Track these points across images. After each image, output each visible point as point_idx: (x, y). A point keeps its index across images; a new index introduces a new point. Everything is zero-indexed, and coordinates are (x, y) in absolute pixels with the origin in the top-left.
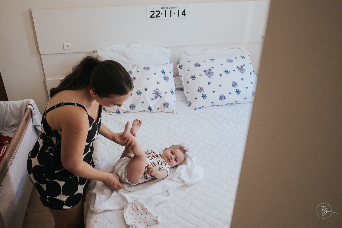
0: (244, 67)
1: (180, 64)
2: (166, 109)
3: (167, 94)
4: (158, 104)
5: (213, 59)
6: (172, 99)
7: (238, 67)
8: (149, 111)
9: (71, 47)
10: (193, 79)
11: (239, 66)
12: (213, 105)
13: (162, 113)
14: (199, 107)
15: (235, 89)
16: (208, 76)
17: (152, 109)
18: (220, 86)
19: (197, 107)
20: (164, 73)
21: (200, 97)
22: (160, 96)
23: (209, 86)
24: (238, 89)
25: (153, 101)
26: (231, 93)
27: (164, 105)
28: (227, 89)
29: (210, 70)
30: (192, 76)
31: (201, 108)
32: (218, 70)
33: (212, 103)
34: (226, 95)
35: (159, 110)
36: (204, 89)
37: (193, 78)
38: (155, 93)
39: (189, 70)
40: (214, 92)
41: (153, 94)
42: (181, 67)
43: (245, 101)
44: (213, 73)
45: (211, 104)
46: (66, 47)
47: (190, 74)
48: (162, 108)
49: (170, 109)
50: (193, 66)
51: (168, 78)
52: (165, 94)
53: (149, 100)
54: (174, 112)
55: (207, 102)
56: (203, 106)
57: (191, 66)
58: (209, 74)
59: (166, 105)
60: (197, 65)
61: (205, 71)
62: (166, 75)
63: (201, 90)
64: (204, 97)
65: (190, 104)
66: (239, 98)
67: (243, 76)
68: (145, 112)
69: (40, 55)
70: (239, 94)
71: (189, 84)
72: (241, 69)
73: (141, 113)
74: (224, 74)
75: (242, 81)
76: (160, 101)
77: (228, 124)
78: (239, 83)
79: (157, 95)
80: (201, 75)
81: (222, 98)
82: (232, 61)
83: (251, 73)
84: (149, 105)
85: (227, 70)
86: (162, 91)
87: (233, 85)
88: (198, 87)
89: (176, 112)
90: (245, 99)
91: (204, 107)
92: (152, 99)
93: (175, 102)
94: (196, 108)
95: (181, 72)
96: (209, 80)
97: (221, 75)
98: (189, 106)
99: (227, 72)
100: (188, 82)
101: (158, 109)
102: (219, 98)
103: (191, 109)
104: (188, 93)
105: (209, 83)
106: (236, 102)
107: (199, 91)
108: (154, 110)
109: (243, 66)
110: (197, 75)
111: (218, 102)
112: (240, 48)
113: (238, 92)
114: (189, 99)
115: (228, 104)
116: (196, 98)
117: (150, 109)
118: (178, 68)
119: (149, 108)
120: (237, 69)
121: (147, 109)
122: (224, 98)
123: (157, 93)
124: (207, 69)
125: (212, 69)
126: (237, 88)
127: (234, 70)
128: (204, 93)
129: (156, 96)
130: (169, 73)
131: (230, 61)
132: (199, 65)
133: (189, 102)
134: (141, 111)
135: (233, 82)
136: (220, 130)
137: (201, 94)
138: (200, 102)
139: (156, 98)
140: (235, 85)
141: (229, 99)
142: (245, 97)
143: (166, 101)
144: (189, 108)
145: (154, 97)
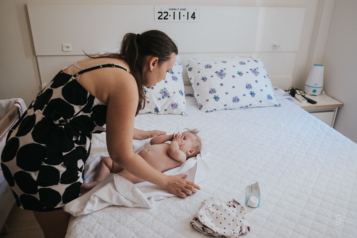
0: (258, 70)
1: (189, 67)
2: (175, 111)
3: (176, 94)
4: (165, 105)
5: (225, 61)
6: (181, 100)
7: (251, 69)
8: (156, 113)
9: (70, 49)
10: (204, 81)
11: (253, 69)
12: (225, 108)
13: (170, 115)
14: (211, 110)
15: (249, 91)
16: (220, 77)
17: (159, 110)
18: (233, 87)
19: (209, 110)
20: (173, 73)
21: (212, 98)
22: (168, 96)
23: (222, 87)
24: (253, 91)
25: (160, 101)
26: (245, 95)
27: (172, 105)
28: (241, 91)
29: (222, 71)
30: (202, 77)
31: (214, 111)
32: (230, 71)
33: (225, 105)
34: (240, 97)
35: (167, 112)
36: (216, 90)
37: (204, 79)
38: (162, 92)
39: (199, 72)
40: (227, 93)
41: (161, 93)
42: (190, 69)
43: (260, 105)
44: (225, 74)
45: (224, 107)
46: (65, 48)
47: (201, 76)
48: (170, 109)
49: (179, 111)
50: (204, 68)
51: (177, 79)
52: (173, 94)
53: (155, 100)
54: (183, 114)
55: (219, 105)
56: (215, 108)
57: (202, 67)
58: (221, 75)
59: (174, 106)
60: (208, 67)
61: (217, 72)
62: (174, 75)
63: (212, 91)
64: (216, 98)
65: (201, 107)
66: (254, 101)
67: (257, 78)
68: (151, 114)
69: (36, 57)
70: (254, 96)
71: (199, 86)
72: (255, 71)
73: (146, 115)
74: (237, 76)
75: (256, 83)
76: (167, 102)
77: (244, 125)
78: (254, 84)
79: (165, 95)
80: (213, 76)
81: (236, 100)
82: (244, 63)
83: (265, 77)
84: (156, 105)
85: (240, 71)
86: (170, 91)
87: (247, 87)
88: (210, 88)
89: (186, 114)
90: (260, 102)
91: (216, 110)
92: (159, 99)
93: (184, 103)
94: (207, 111)
95: (190, 74)
96: (222, 81)
97: (233, 76)
98: (200, 109)
99: (240, 74)
100: (198, 84)
101: (166, 110)
102: (233, 100)
103: (202, 112)
104: (198, 95)
105: (222, 85)
106: (251, 105)
107: (210, 92)
108: (161, 112)
109: (256, 69)
110: (208, 77)
111: (231, 105)
112: (251, 57)
113: (252, 94)
114: (199, 102)
115: (242, 107)
116: (207, 100)
117: (157, 110)
118: (188, 71)
119: (155, 109)
120: (250, 72)
121: (153, 111)
122: (238, 100)
123: (165, 92)
124: (219, 71)
125: (224, 71)
126: (251, 90)
127: (247, 72)
128: (216, 94)
129: (163, 96)
130: (178, 74)
131: (242, 63)
132: (210, 67)
133: (200, 105)
134: (147, 113)
135: (246, 83)
136: (236, 130)
137: (213, 95)
138: (212, 104)
139: (163, 97)
140: (249, 86)
141: (244, 101)
142: (260, 100)
143: (175, 102)
144: (200, 111)
145: (161, 97)
